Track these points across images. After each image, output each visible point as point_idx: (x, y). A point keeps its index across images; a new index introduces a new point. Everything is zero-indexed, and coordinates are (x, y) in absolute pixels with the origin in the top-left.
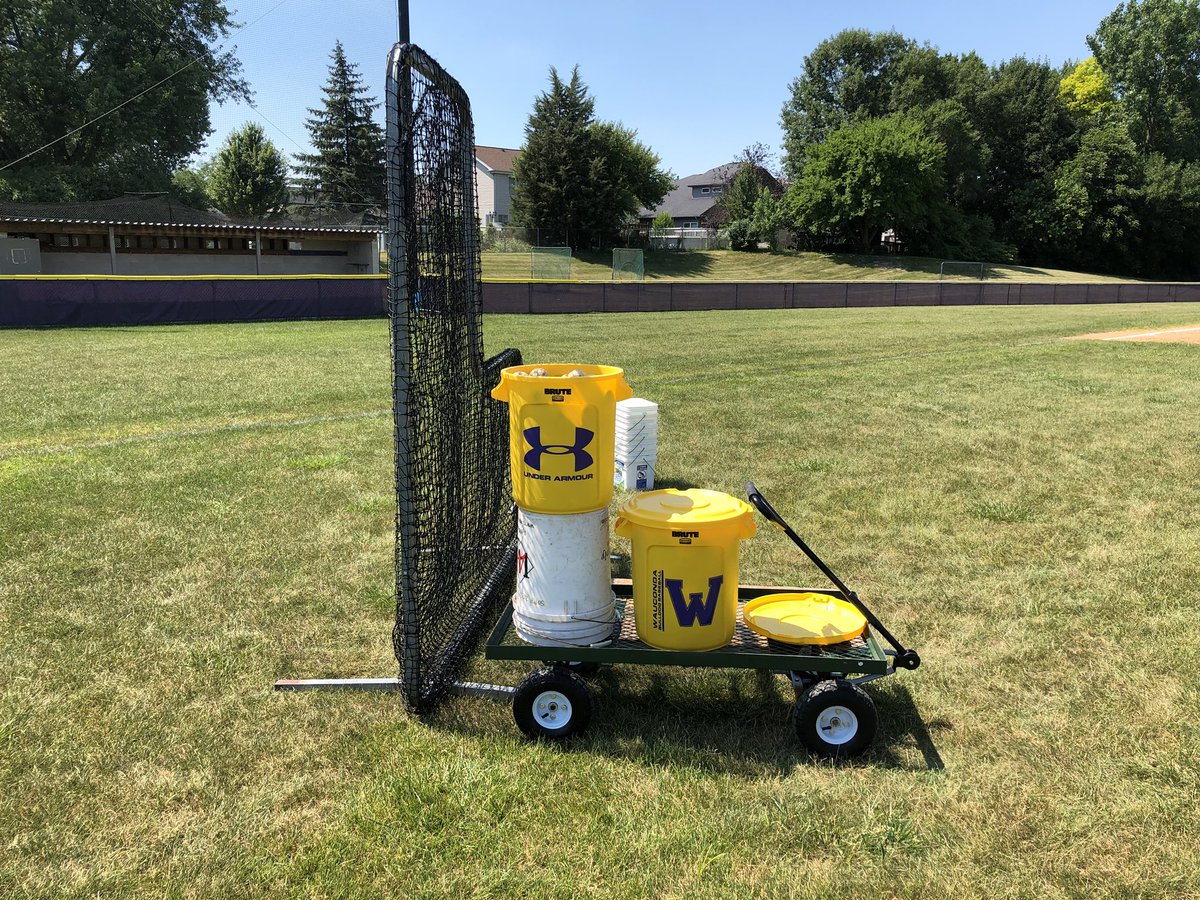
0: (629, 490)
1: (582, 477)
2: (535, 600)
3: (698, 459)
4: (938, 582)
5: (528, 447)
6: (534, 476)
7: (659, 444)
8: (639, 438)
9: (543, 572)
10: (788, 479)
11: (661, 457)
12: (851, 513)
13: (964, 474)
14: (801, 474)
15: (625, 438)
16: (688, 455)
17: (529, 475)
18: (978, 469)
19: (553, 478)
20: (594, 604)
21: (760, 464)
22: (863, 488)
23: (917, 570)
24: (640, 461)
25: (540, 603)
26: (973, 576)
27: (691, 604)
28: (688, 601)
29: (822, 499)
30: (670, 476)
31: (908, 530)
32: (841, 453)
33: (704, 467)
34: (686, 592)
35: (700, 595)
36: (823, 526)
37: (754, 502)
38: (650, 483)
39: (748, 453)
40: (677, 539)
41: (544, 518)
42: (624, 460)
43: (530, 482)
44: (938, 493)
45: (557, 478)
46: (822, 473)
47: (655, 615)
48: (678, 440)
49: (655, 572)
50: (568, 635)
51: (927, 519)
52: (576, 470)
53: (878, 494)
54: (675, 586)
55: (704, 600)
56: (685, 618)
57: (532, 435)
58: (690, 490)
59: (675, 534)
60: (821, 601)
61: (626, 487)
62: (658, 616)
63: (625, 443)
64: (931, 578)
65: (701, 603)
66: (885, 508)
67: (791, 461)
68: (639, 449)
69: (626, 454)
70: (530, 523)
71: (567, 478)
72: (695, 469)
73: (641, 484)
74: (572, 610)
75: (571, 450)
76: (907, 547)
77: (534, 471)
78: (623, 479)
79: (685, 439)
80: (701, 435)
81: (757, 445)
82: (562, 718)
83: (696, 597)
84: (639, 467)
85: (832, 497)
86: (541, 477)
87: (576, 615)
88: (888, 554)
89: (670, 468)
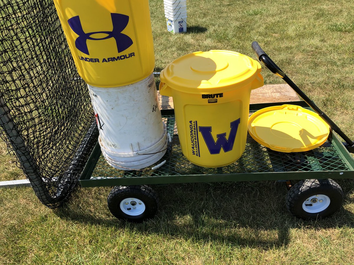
0: (176, 34)
1: (125, 57)
2: (110, 143)
3: (204, 14)
4: (328, 71)
5: (75, 36)
6: (86, 59)
7: (188, 9)
8: (178, 8)
9: (111, 126)
10: (245, 20)
11: (189, 15)
12: (276, 35)
13: (320, 10)
14: (250, 18)
15: (172, 8)
16: (201, 13)
17: (82, 58)
18: (325, 7)
19: (101, 60)
20: (151, 141)
21: (231, 14)
22: (278, 22)
23: (316, 65)
24: (179, 19)
25: (114, 146)
26: (343, 65)
27: (218, 141)
28: (216, 139)
29: (262, 29)
30: (194, 24)
31: (305, 41)
32: (265, 5)
33: (208, 18)
34: (214, 134)
35: (224, 134)
36: (266, 43)
37: (263, 60)
38: (185, 29)
39: (225, 9)
40: (206, 100)
41: (103, 90)
42: (172, 19)
43: (85, 64)
44: (312, 20)
45: (104, 60)
46: (258, 16)
47: (193, 148)
48: (195, 6)
49: (191, 122)
50: (136, 163)
51: (312, 35)
52: (119, 52)
53: (286, 23)
54: (206, 131)
55: (227, 137)
56: (214, 149)
57: (75, 23)
58: (212, 51)
59: (204, 96)
60: (293, 109)
61: (174, 32)
62: (195, 148)
63: (172, 11)
64: (323, 69)
65: (225, 139)
66: (291, 31)
67: (245, 12)
68: (178, 13)
69: (172, 16)
70: (95, 94)
71: (113, 59)
72: (204, 20)
73: (181, 30)
74: (136, 148)
75: (111, 34)
76: (308, 52)
77: (85, 56)
78: (172, 28)
79: (198, 5)
80: (205, 3)
81: (229, 5)
82: (139, 209)
83: (221, 137)
84: (179, 22)
85: (266, 28)
86: (91, 60)
87: (139, 152)
88: (299, 57)
89: (193, 21)
